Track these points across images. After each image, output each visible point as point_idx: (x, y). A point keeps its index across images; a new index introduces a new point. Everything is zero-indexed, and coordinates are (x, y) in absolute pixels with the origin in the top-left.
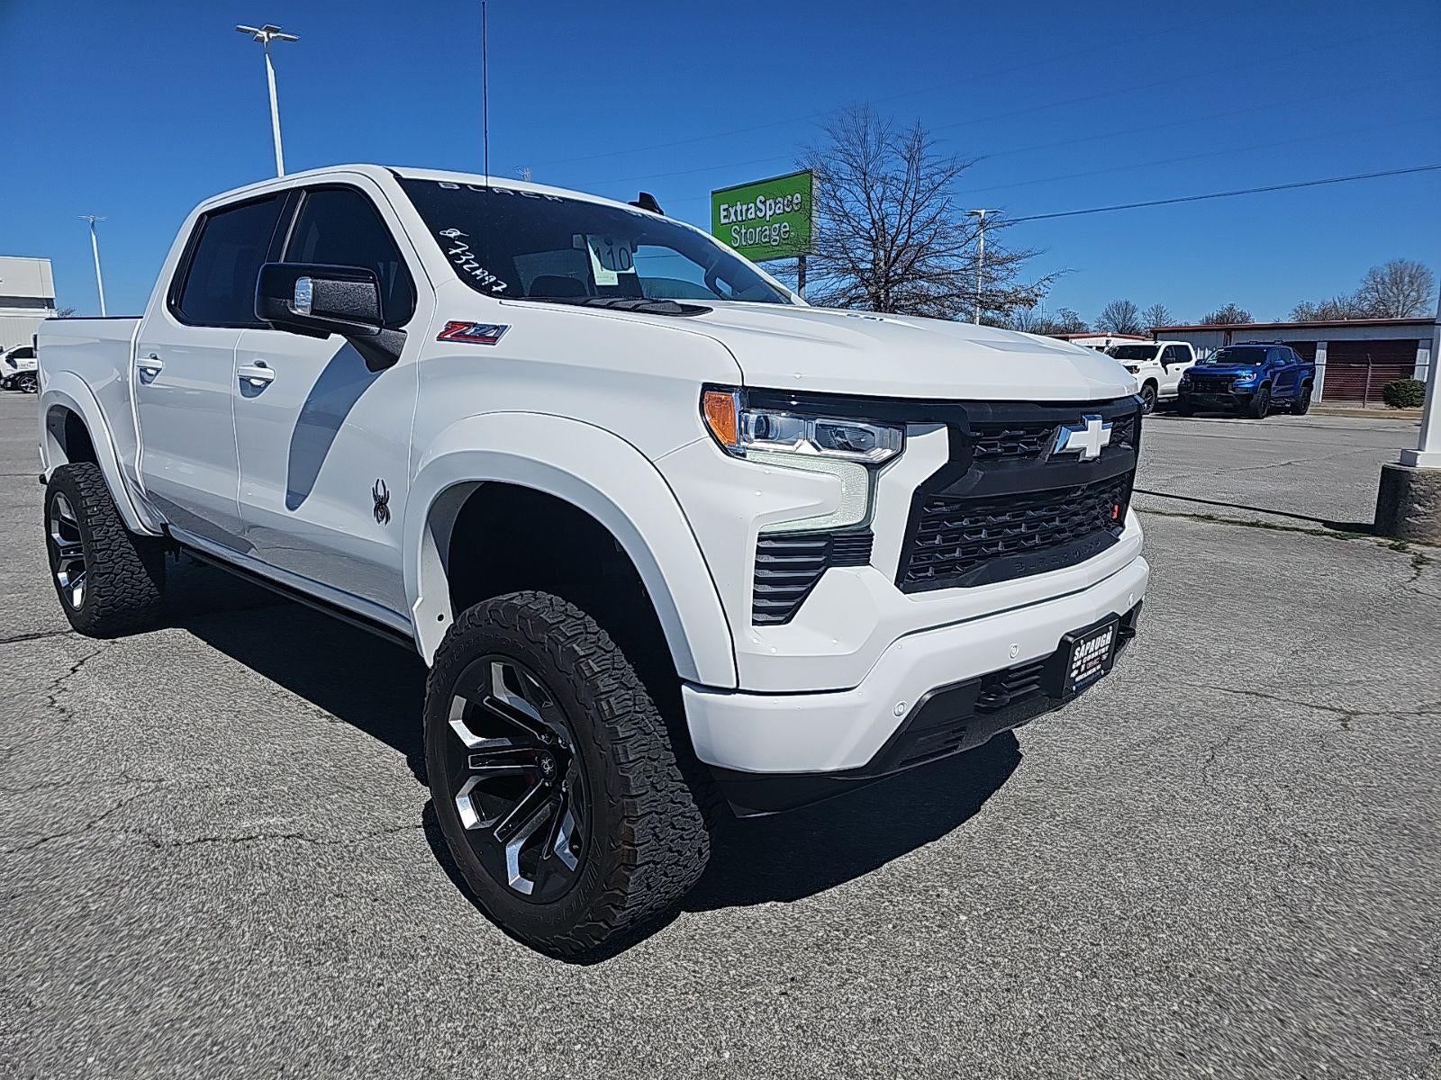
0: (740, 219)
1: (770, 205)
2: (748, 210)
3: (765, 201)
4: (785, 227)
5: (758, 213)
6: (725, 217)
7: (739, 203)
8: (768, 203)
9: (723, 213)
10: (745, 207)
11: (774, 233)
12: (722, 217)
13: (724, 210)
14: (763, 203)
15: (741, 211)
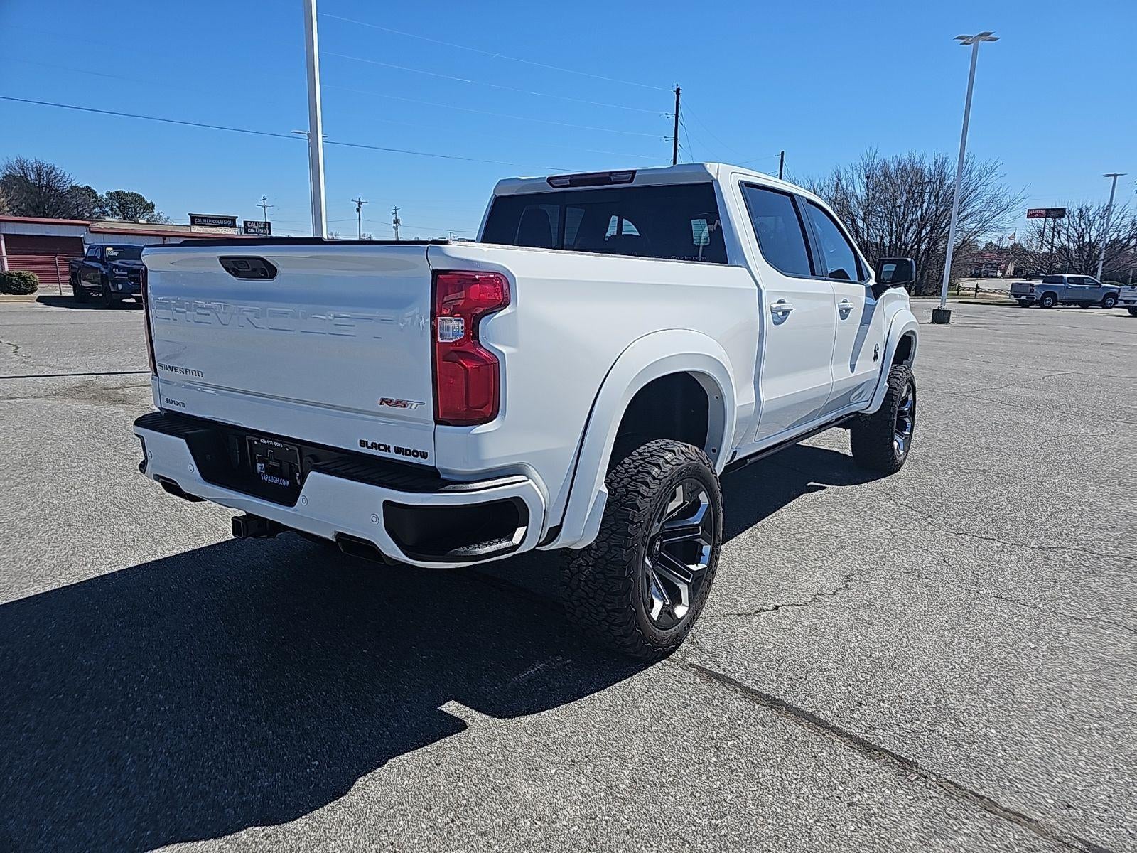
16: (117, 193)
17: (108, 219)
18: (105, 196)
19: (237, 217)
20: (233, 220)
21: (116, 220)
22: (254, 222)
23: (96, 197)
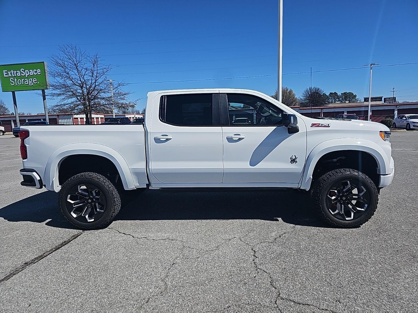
0: (13, 76)
1: (27, 72)
2: (17, 73)
3: (25, 70)
4: (35, 80)
5: (22, 74)
6: (6, 75)
7: (12, 70)
8: (26, 71)
9: (5, 73)
10: (15, 72)
11: (30, 82)
12: (5, 75)
13: (5, 72)
14: (24, 71)
15: (14, 73)
16: (345, 93)
17: (337, 103)
18: (340, 95)
19: (382, 97)
20: (381, 98)
21: (339, 103)
22: (388, 98)
23: (337, 95)
